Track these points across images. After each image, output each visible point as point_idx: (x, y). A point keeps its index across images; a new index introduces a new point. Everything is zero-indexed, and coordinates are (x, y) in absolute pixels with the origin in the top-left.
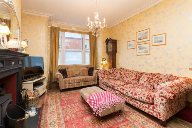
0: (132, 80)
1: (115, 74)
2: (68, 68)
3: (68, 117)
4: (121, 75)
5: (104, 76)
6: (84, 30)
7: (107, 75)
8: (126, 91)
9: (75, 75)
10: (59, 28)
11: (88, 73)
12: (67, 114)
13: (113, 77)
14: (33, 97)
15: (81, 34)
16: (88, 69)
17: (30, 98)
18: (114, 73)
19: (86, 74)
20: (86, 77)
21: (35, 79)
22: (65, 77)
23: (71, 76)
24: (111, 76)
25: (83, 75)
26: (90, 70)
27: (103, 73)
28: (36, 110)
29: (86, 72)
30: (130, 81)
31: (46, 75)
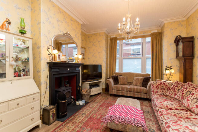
0: (195, 106)
1: (175, 91)
2: (121, 76)
3: (95, 116)
4: (183, 94)
5: (156, 90)
6: (144, 33)
7: (163, 90)
8: (164, 117)
9: (126, 83)
10: (117, 37)
11: (141, 84)
12: (97, 113)
13: (172, 94)
14: (85, 93)
15: (141, 39)
16: (143, 79)
17: (84, 93)
18: (175, 89)
19: (138, 84)
20: (138, 87)
21: (91, 81)
22: (116, 83)
23: (122, 83)
24: (169, 93)
25: (136, 85)
26: (145, 80)
27: (155, 86)
28: (85, 102)
29: (139, 82)
30: (191, 107)
31: (103, 79)
